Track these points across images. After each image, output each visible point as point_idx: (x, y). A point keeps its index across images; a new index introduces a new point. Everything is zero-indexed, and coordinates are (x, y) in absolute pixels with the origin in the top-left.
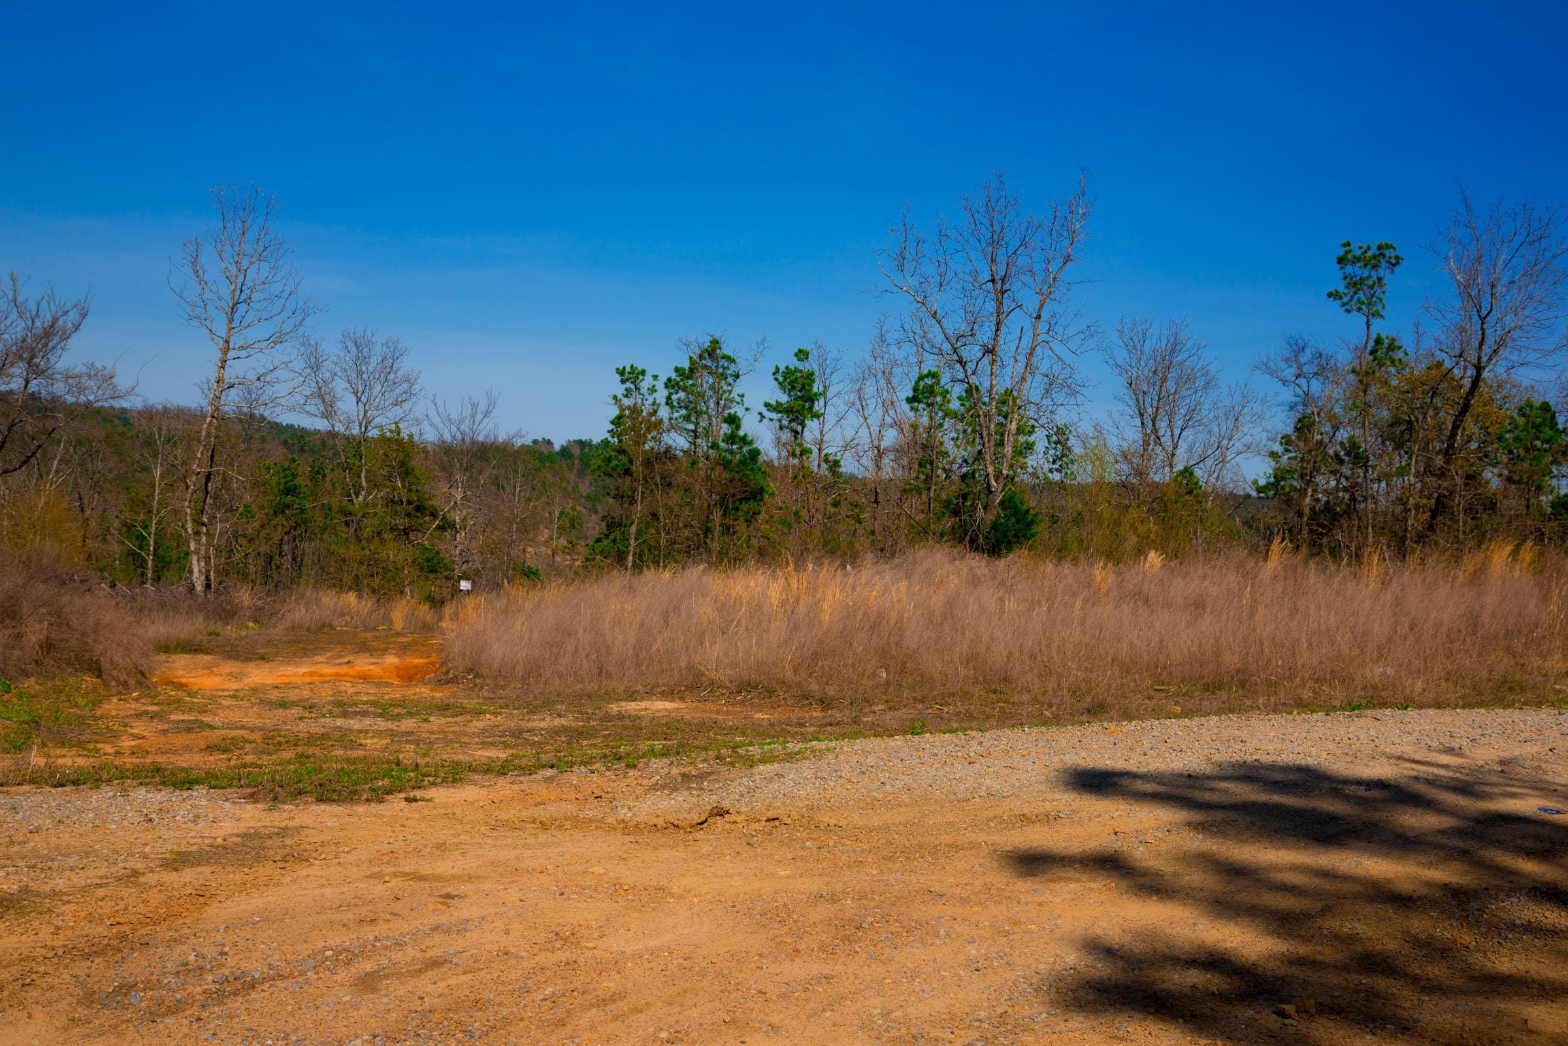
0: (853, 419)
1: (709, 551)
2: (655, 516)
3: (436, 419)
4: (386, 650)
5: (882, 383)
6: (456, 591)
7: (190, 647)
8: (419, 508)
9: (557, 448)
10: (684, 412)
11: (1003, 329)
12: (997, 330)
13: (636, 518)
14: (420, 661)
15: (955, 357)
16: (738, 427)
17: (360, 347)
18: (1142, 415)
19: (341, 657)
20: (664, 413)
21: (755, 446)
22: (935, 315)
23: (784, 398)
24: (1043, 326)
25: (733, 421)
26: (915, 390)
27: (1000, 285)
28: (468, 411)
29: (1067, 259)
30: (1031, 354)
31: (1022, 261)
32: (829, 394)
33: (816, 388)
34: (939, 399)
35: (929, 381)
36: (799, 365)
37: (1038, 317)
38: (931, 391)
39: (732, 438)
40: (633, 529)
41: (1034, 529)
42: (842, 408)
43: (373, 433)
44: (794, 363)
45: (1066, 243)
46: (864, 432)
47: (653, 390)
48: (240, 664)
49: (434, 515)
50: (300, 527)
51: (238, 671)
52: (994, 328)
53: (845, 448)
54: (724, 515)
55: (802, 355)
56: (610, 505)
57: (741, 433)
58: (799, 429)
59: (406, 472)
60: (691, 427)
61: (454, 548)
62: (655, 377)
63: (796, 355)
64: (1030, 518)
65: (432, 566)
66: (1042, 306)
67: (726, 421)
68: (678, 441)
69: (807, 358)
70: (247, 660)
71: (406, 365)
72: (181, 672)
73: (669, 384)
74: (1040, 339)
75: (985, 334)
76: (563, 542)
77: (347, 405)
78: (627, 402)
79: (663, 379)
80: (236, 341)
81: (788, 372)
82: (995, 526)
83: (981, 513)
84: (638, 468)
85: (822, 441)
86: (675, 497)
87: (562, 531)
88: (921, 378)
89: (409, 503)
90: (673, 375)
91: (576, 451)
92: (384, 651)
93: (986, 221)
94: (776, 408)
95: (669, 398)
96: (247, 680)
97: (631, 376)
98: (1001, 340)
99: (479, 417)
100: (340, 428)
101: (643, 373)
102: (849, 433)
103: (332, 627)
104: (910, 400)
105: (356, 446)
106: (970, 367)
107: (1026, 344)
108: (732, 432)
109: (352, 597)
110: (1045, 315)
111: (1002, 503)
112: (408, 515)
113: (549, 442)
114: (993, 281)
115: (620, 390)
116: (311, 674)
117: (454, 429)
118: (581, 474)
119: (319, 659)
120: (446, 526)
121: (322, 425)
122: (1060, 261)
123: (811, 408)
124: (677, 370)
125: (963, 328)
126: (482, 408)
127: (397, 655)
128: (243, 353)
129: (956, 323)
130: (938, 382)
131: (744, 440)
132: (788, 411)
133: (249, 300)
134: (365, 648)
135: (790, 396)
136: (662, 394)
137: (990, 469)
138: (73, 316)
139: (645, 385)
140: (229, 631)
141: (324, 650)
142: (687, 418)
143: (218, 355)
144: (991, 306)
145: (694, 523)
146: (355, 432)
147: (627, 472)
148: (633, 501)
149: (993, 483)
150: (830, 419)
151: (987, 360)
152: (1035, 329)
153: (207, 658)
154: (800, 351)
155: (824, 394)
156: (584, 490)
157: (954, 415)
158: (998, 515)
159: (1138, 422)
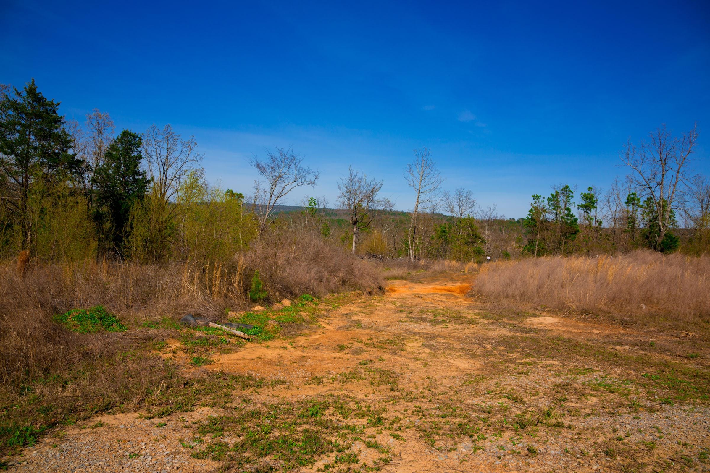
0: (606, 208)
1: (561, 249)
2: (544, 239)
3: (480, 212)
4: (457, 280)
5: (616, 197)
6: (486, 259)
7: (401, 278)
8: (476, 237)
9: (516, 220)
10: (553, 207)
11: (665, 177)
12: (663, 177)
13: (538, 239)
14: (468, 285)
15: (648, 186)
16: (570, 212)
17: (460, 193)
18: (702, 207)
19: (444, 282)
20: (547, 207)
21: (576, 217)
22: (640, 172)
23: (584, 203)
24: (680, 175)
25: (568, 210)
26: (628, 199)
27: (664, 162)
28: (489, 209)
29: (689, 152)
30: (676, 184)
31: (672, 153)
32: (598, 201)
33: (595, 199)
34: (636, 202)
35: (633, 196)
36: (589, 192)
37: (678, 172)
38: (633, 199)
39: (568, 215)
40: (537, 243)
41: (677, 243)
42: (602, 206)
43: (463, 217)
44: (587, 192)
45: (689, 147)
46: (610, 213)
47: (543, 201)
48: (413, 284)
49: (480, 238)
50: (446, 241)
51: (412, 286)
52: (661, 176)
53: (603, 218)
54: (566, 239)
55: (590, 189)
56: (529, 236)
57: (571, 213)
58: (589, 212)
59: (471, 226)
60: (555, 212)
61: (485, 247)
62: (544, 198)
63: (588, 189)
64: (675, 240)
65: (479, 252)
66: (679, 168)
67: (566, 210)
68: (550, 217)
69: (592, 190)
70: (416, 283)
71: (473, 198)
72: (396, 286)
73: (549, 199)
74: (679, 179)
75: (658, 179)
76: (518, 245)
77: (457, 209)
78: (535, 205)
79: (546, 198)
80: (422, 191)
81: (585, 195)
82: (662, 243)
83: (657, 238)
84: (538, 225)
85: (596, 216)
86: (550, 233)
87: (517, 242)
88: (629, 196)
89: (473, 235)
90: (550, 197)
91: (521, 221)
92: (457, 281)
93: (658, 141)
94: (582, 206)
95: (548, 203)
96: (414, 290)
97: (536, 198)
98: (664, 181)
99: (492, 211)
100: (455, 215)
101: (540, 196)
102: (605, 213)
103: (445, 272)
104: (626, 203)
105: (459, 220)
106: (653, 189)
107: (674, 182)
108: (568, 213)
109: (454, 262)
110: (681, 170)
111: (665, 235)
112: (473, 238)
113: (514, 219)
114: (661, 160)
115: (533, 202)
116: (433, 289)
117: (485, 215)
118: (522, 227)
119: (437, 283)
120: (483, 242)
121: (450, 214)
122: (687, 153)
123: (593, 205)
124: (552, 195)
125: (650, 177)
126: (492, 208)
127: (461, 283)
128: (423, 194)
129: (648, 174)
130: (636, 196)
131: (572, 216)
132: (586, 206)
133: (424, 179)
134: (452, 280)
135: (586, 202)
136: (546, 202)
137: (661, 224)
138: (379, 185)
139: (541, 200)
140: (414, 273)
141: (439, 280)
142: (554, 209)
143: (417, 195)
144: (661, 169)
145: (556, 241)
146: (459, 216)
147: (535, 226)
148: (537, 234)
149: (662, 228)
150: (598, 209)
151: (659, 187)
152: (677, 176)
153: (404, 282)
155: (597, 200)
156: (523, 231)
157: (641, 207)
158: (664, 239)
159: (700, 209)
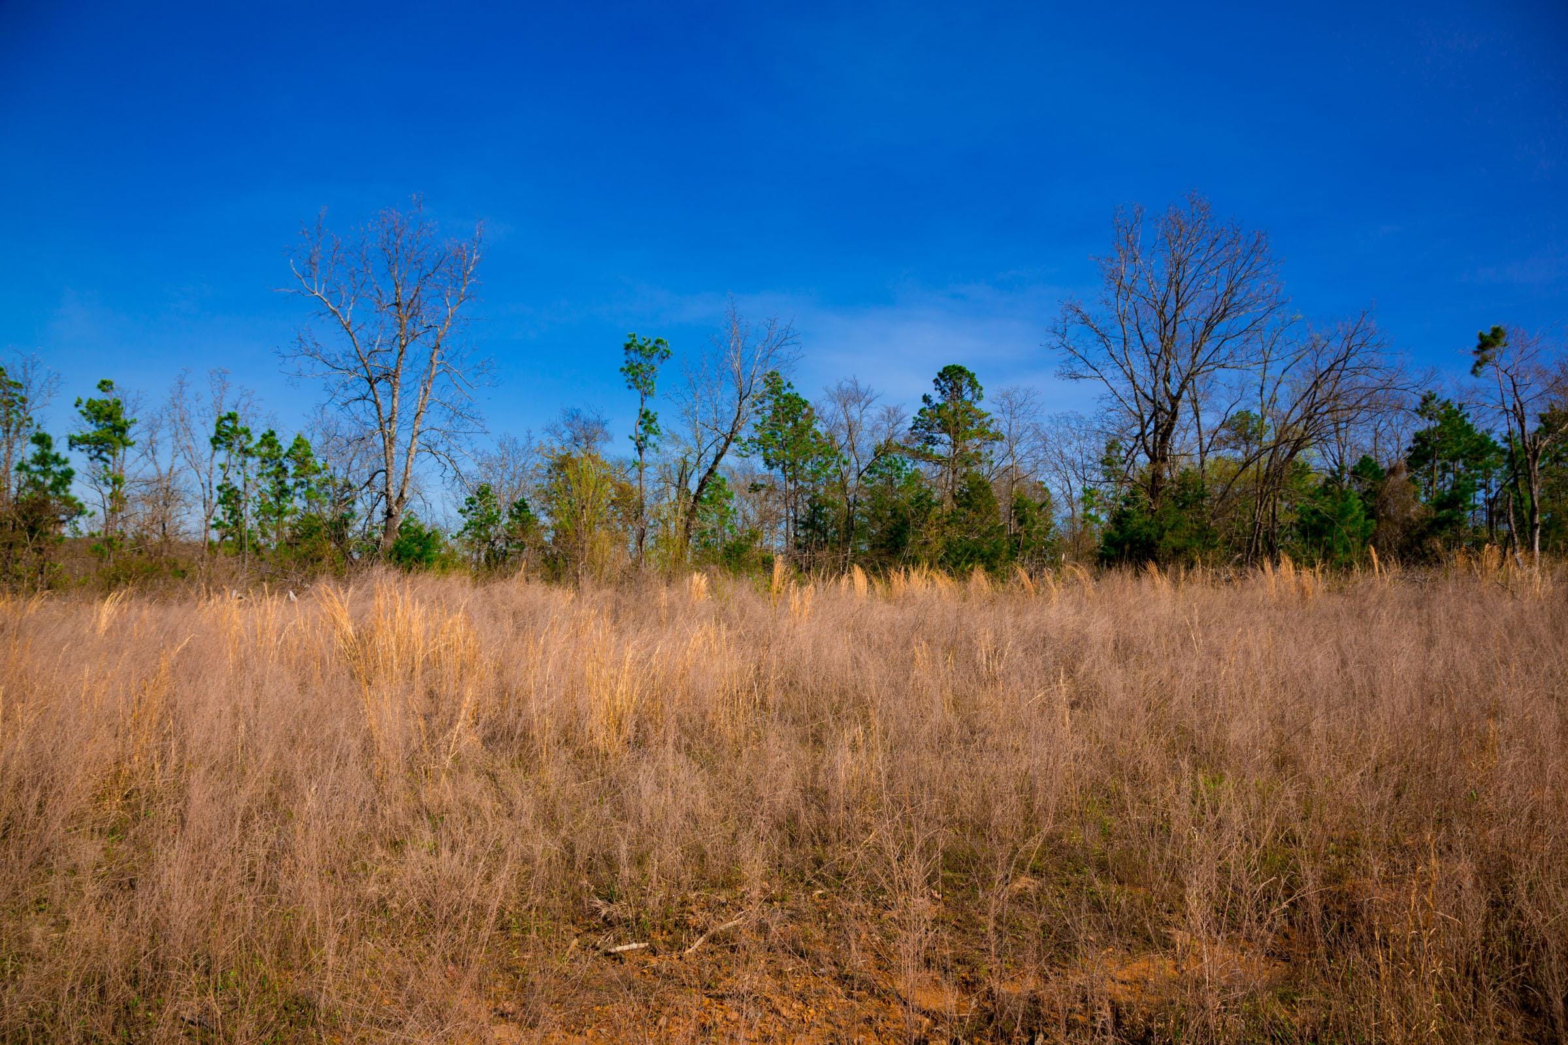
12: (401, 353)
15: (364, 373)
16: (49, 446)
21: (68, 466)
22: (347, 326)
23: (92, 430)
25: (43, 440)
33: (125, 416)
36: (104, 396)
39: (43, 459)
44: (98, 396)
55: (105, 385)
57: (53, 452)
58: (112, 457)
63: (99, 387)
67: (35, 439)
69: (112, 388)
81: (91, 405)
82: (397, 551)
83: (381, 537)
94: (84, 440)
104: (212, 441)
108: (42, 452)
114: (398, 305)
123: (122, 437)
131: (57, 460)
132: (96, 441)
135: (97, 426)
149: (394, 507)
154: (104, 383)
155: (135, 421)
158: (398, 539)
